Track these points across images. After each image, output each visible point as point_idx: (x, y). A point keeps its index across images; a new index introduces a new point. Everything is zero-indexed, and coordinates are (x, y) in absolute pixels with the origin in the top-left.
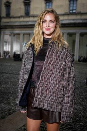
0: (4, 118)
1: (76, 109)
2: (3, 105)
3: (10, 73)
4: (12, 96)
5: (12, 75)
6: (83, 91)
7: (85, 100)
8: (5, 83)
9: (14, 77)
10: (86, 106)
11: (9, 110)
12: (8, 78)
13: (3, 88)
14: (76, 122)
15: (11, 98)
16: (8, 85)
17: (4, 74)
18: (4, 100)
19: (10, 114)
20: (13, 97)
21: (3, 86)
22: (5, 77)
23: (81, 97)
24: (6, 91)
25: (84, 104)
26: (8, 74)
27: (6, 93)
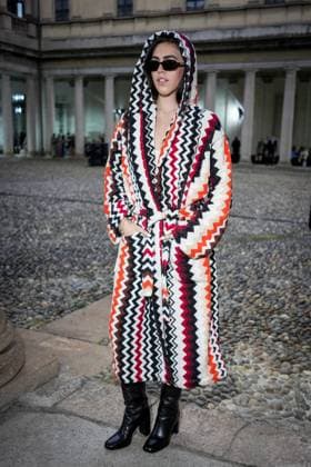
0: (82, 306)
1: (274, 287)
2: (75, 280)
3: (82, 201)
4: (95, 259)
5: (88, 205)
6: (297, 245)
7: (300, 264)
8: (73, 227)
9: (94, 212)
10: (300, 279)
11: (93, 290)
12: (79, 213)
13: (67, 241)
14: (272, 313)
15: (95, 262)
16: (80, 234)
17: (65, 203)
18: (76, 268)
19: (96, 298)
20: (99, 261)
21: (66, 235)
22: (67, 211)
23: (292, 258)
24: (79, 247)
25: (295, 274)
26: (76, 203)
27: (79, 251)
